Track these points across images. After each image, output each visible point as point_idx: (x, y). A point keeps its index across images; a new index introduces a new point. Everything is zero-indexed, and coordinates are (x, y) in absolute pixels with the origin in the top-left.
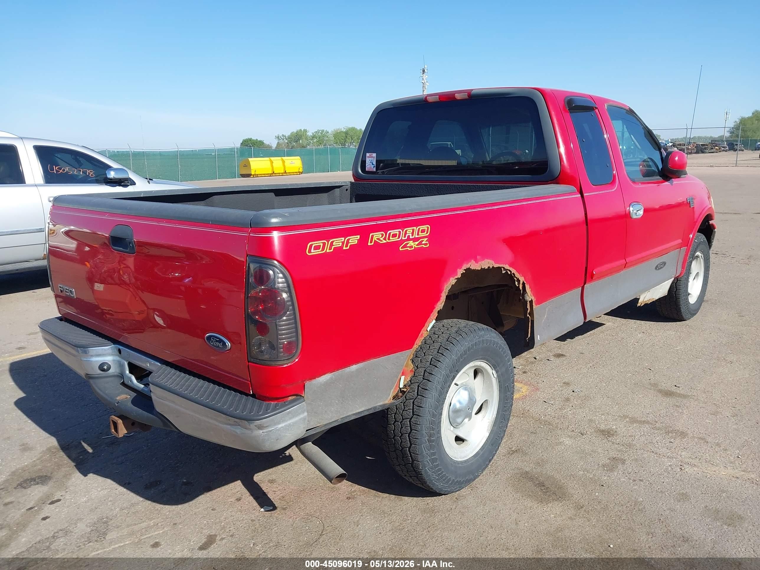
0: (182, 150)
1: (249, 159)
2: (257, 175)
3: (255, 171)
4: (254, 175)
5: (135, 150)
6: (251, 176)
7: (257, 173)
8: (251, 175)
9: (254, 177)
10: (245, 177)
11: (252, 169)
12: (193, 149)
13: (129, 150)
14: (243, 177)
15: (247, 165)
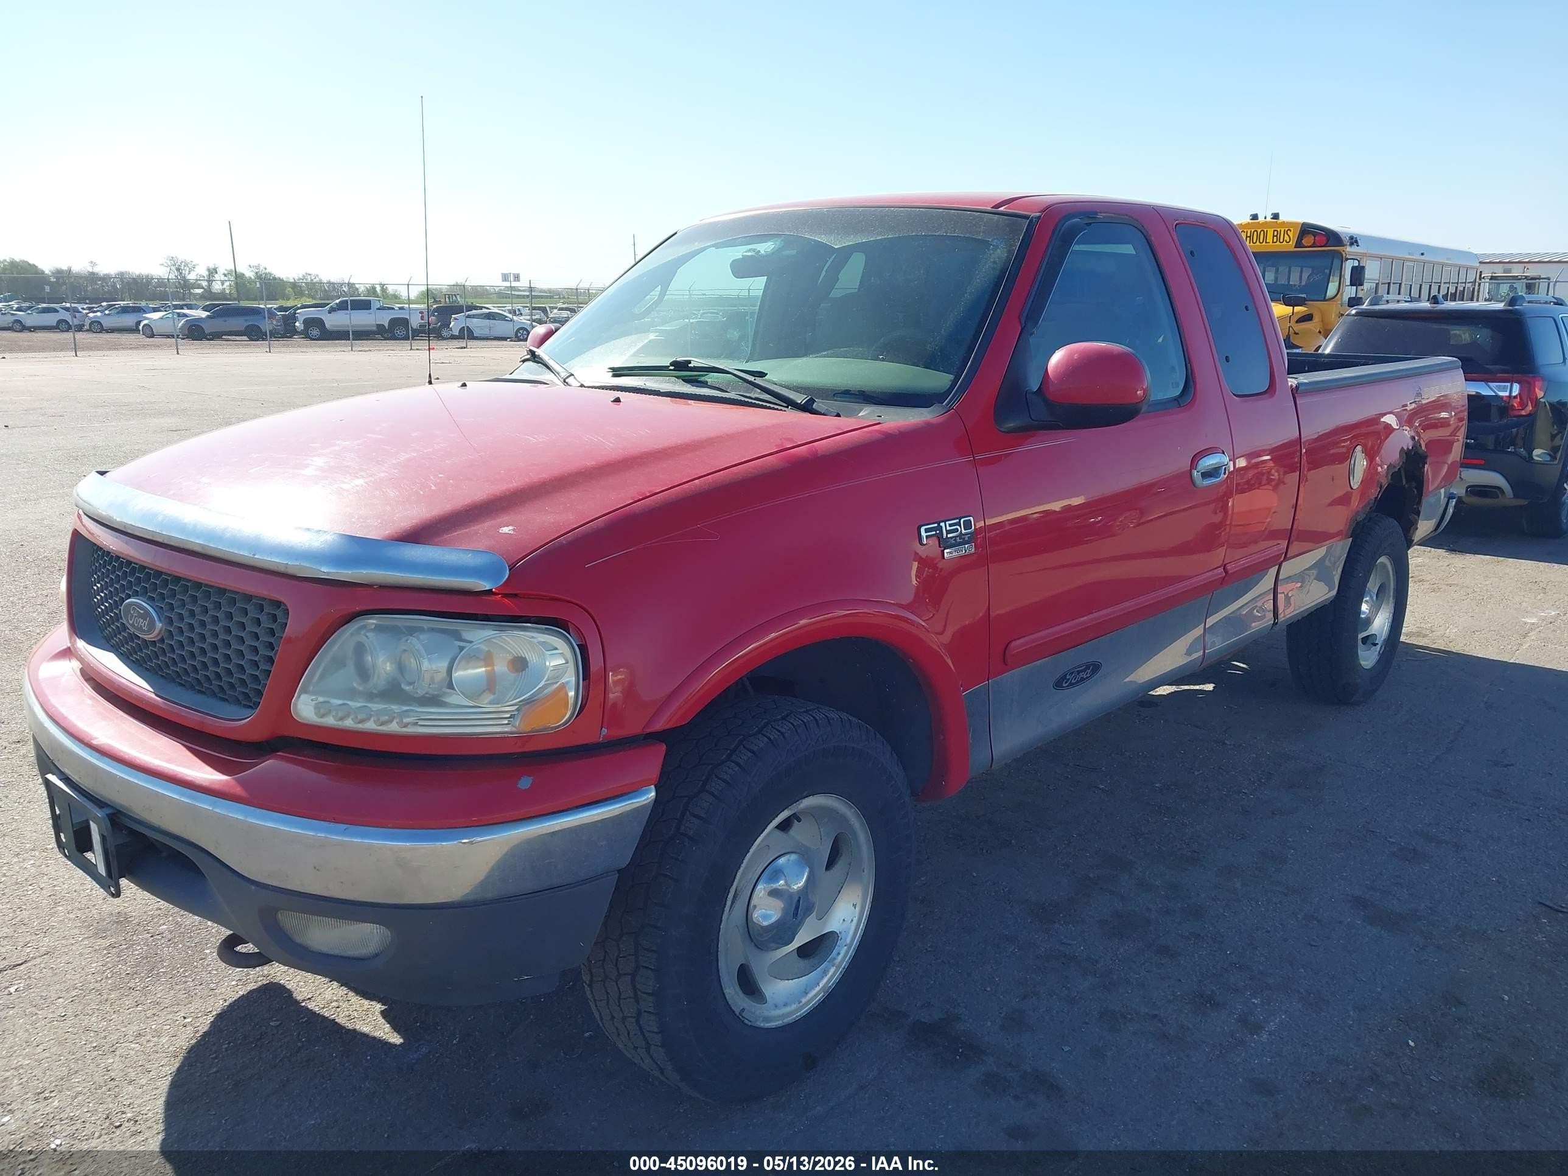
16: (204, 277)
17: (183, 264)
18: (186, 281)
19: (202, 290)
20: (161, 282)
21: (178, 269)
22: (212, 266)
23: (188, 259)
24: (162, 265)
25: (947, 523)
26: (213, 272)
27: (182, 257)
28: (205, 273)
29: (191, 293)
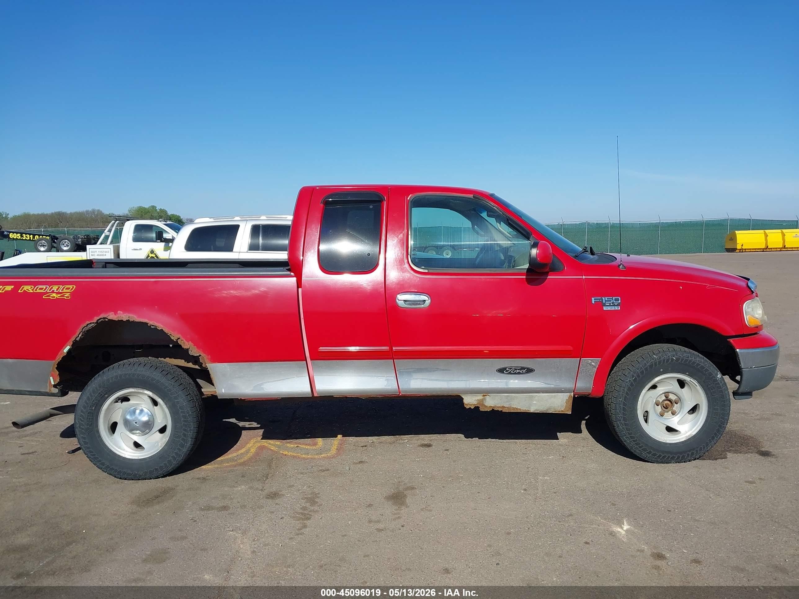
0: (664, 222)
1: (736, 231)
2: (745, 249)
3: (742, 245)
4: (740, 250)
5: (614, 222)
6: (737, 251)
7: (744, 247)
8: (736, 249)
9: (740, 252)
10: (730, 252)
11: (738, 243)
12: (677, 221)
13: (609, 222)
14: (728, 252)
15: (733, 239)
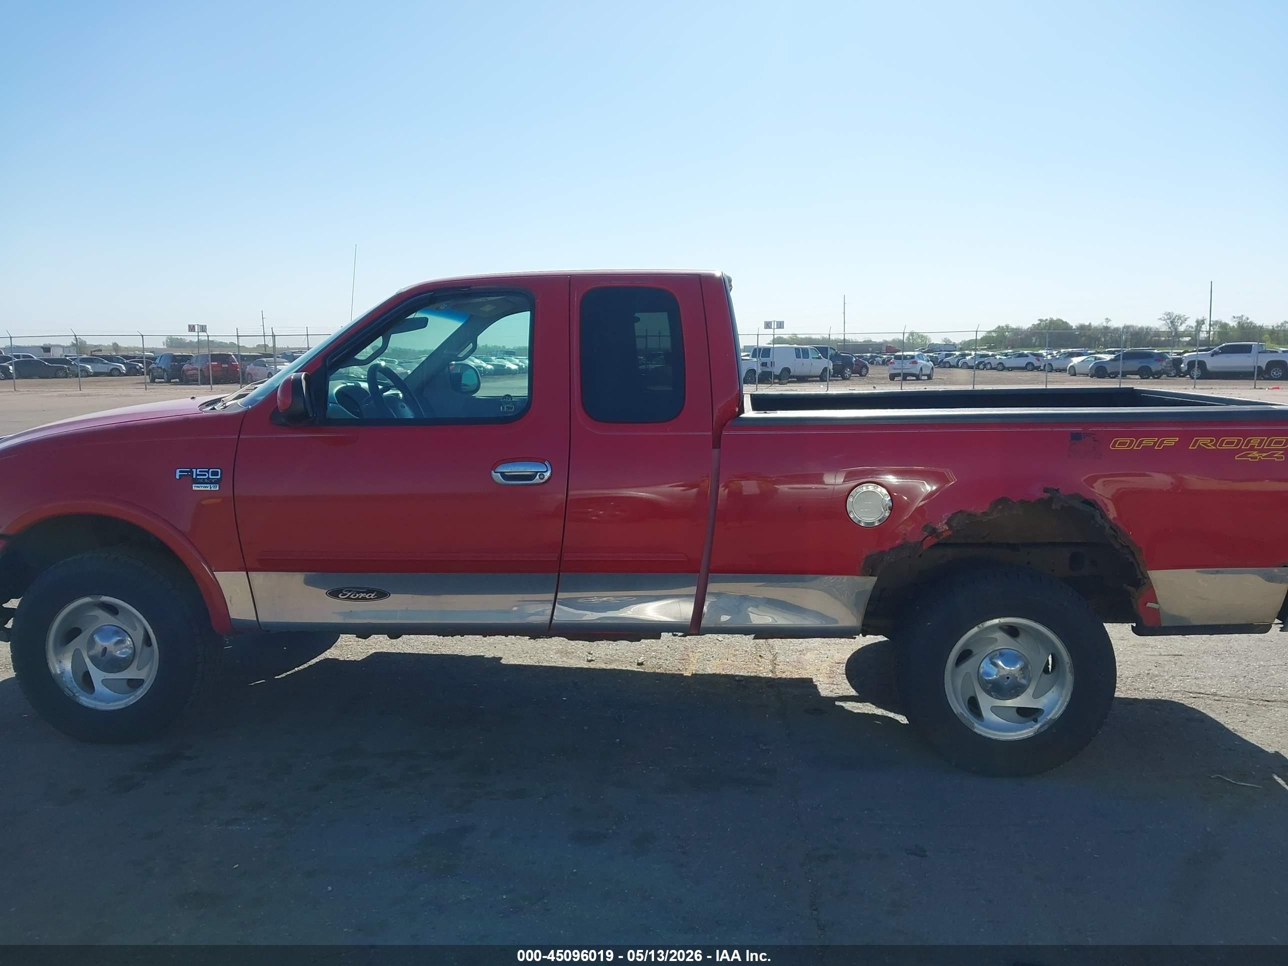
16: (1192, 327)
17: (1177, 318)
18: (1176, 332)
19: (1190, 338)
20: (1158, 334)
21: (1172, 322)
22: (1200, 318)
23: (1182, 314)
24: (1160, 319)
25: (198, 470)
26: (1200, 323)
27: (1176, 312)
28: (1194, 324)
29: (1179, 341)
